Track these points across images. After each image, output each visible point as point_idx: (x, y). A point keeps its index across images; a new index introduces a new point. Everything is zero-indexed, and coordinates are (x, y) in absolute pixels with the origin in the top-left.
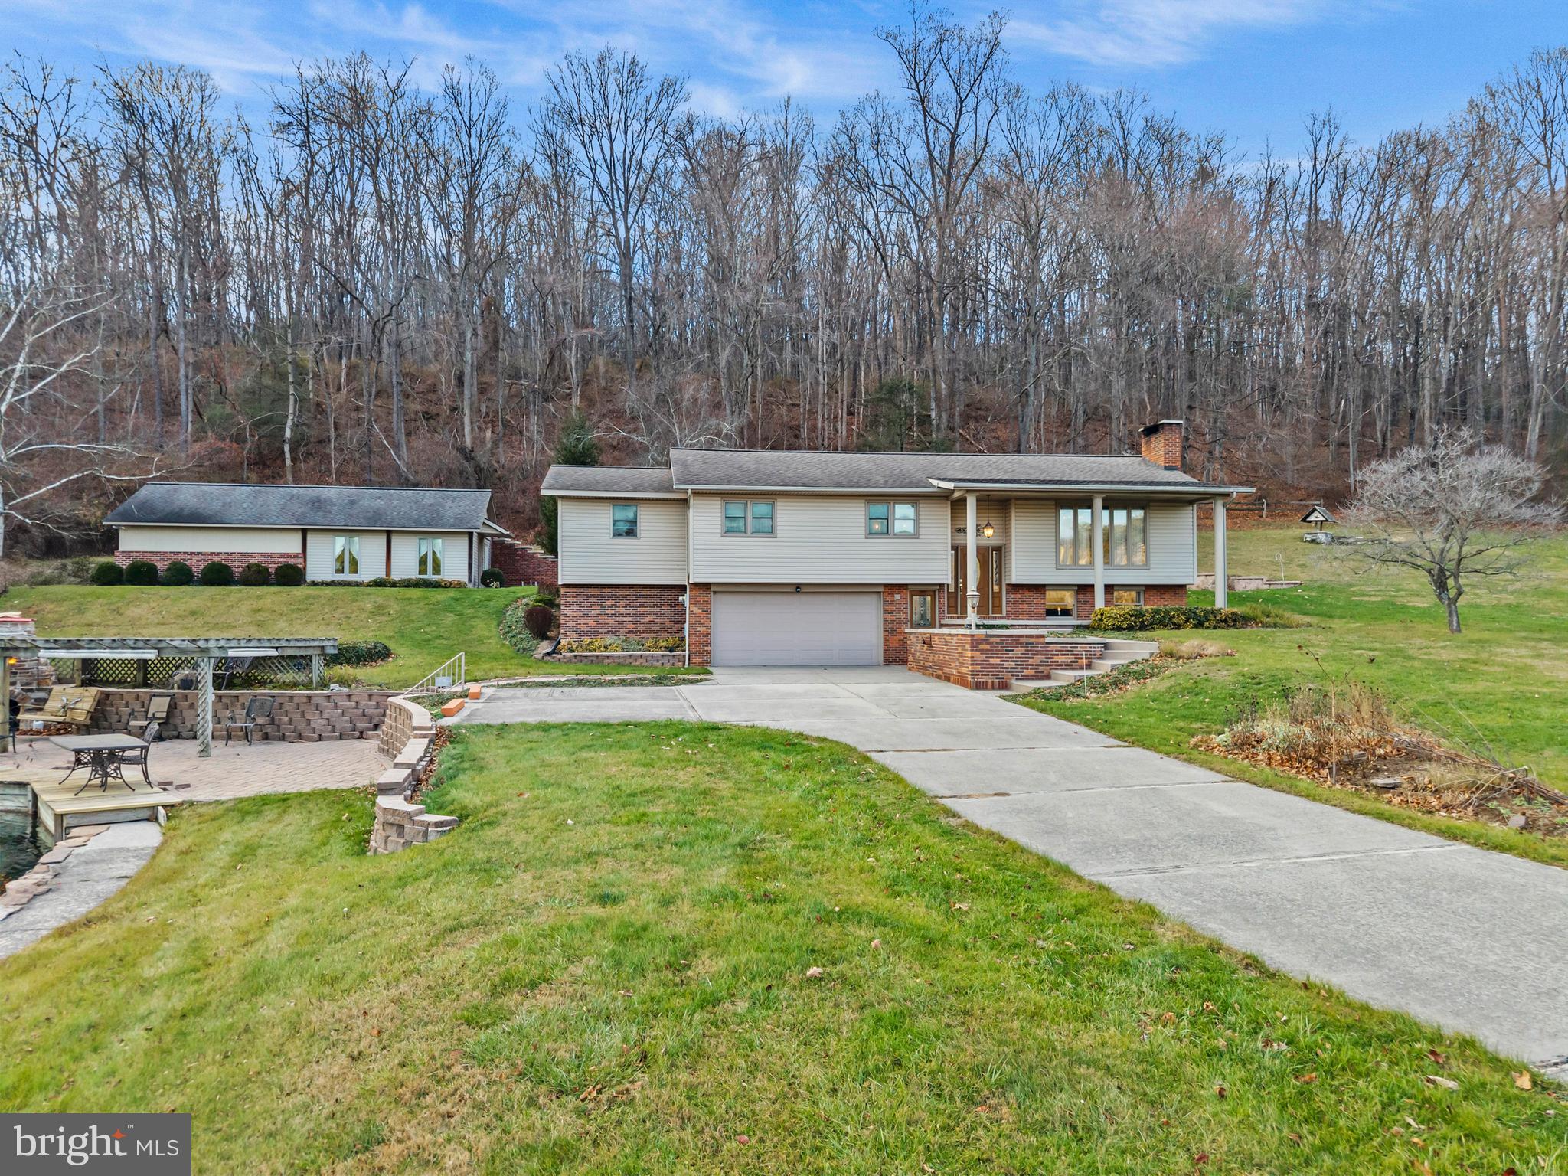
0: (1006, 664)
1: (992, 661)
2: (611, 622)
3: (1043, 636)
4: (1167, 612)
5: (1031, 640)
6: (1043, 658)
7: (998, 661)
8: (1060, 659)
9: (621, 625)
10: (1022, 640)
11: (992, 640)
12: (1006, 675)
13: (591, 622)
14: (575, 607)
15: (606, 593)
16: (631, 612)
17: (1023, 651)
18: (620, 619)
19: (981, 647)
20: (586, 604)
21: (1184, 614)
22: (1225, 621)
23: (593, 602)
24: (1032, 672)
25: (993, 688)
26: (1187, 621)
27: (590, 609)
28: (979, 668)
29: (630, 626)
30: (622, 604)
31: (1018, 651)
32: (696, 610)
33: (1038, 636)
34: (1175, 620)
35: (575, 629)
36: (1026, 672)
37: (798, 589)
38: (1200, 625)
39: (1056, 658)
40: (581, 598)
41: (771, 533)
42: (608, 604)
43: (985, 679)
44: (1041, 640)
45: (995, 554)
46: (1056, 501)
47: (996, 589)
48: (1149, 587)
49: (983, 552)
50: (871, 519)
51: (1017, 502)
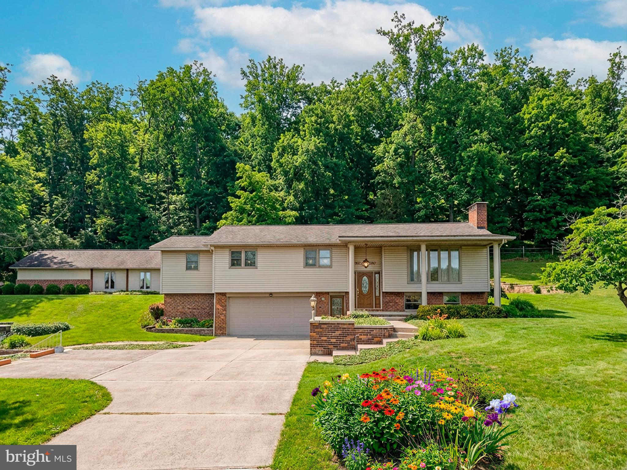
0: (331, 340)
1: (322, 338)
3: (353, 324)
5: (345, 326)
6: (352, 337)
7: (326, 338)
8: (363, 337)
10: (340, 326)
11: (323, 326)
12: (330, 347)
17: (341, 332)
19: (316, 330)
24: (347, 345)
25: (322, 354)
31: (338, 333)
32: (219, 307)
33: (350, 324)
36: (342, 345)
37: (271, 295)
39: (360, 337)
40: (173, 300)
41: (255, 266)
45: (377, 276)
46: (407, 246)
47: (377, 294)
48: (463, 293)
49: (370, 275)
50: (307, 258)
51: (386, 248)
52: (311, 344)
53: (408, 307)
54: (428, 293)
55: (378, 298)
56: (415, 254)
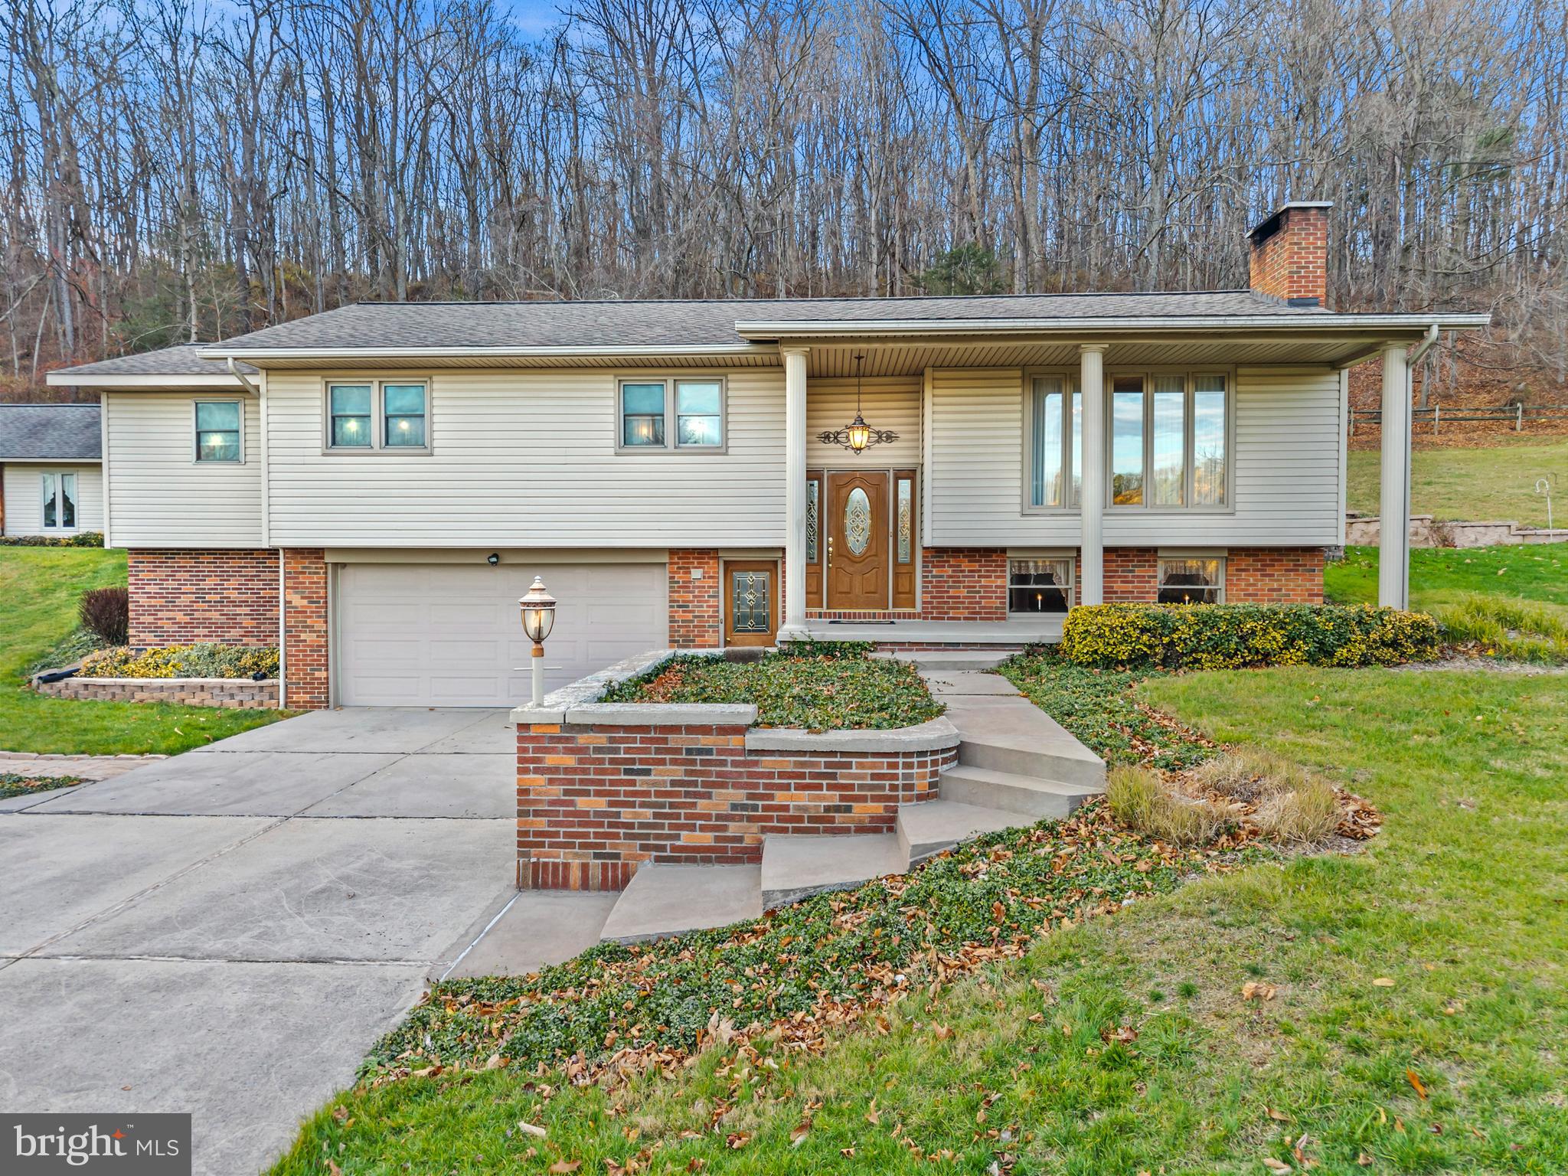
0: (626, 815)
1: (582, 803)
2: (215, 616)
3: (740, 730)
4: (1235, 622)
5: (704, 741)
6: (740, 796)
7: (600, 804)
8: (797, 800)
9: (233, 621)
10: (674, 740)
11: (582, 739)
12: (626, 848)
13: (180, 617)
14: (152, 589)
15: (206, 565)
16: (249, 597)
17: (679, 772)
18: (230, 610)
19: (550, 760)
20: (171, 584)
21: (1282, 625)
22: (1394, 644)
23: (182, 580)
24: (707, 839)
25: (585, 885)
26: (1291, 641)
27: (178, 592)
28: (542, 824)
29: (247, 622)
30: (233, 583)
31: (665, 775)
32: (297, 601)
33: (724, 730)
34: (1256, 642)
35: (154, 628)
36: (686, 838)
37: (496, 557)
38: (1322, 654)
39: (780, 798)
40: (162, 572)
41: (419, 444)
42: (210, 583)
43: (561, 856)
44: (733, 741)
45: (905, 485)
46: (1023, 366)
47: (903, 557)
48: (1235, 552)
49: (876, 482)
50: (628, 418)
51: (938, 374)
52: (520, 834)
53: (1023, 601)
54: (1107, 550)
55: (904, 571)
56: (1053, 402)
